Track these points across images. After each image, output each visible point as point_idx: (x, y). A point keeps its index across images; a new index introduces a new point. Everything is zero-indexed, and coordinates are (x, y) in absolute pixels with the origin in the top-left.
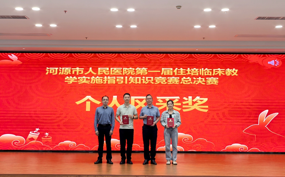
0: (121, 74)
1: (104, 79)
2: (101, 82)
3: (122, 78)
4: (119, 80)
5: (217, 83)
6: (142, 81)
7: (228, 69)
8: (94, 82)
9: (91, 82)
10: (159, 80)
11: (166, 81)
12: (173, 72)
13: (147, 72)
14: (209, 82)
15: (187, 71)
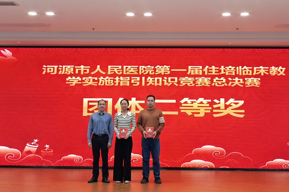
0: (136, 73)
1: (116, 80)
2: (111, 84)
3: (138, 79)
4: (134, 81)
5: (258, 85)
6: (163, 82)
7: (273, 67)
8: (103, 84)
9: (99, 84)
10: (184, 81)
11: (194, 82)
12: (203, 71)
13: (170, 71)
14: (249, 84)
15: (221, 70)
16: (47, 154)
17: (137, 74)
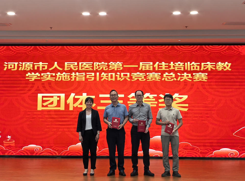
2: (68, 79)
3: (93, 74)
5: (206, 80)
6: (116, 78)
7: (220, 63)
8: (60, 80)
9: (57, 79)
10: (136, 76)
12: (153, 67)
13: (122, 67)
14: (197, 79)
15: (170, 66)
16: (9, 144)
17: (92, 70)
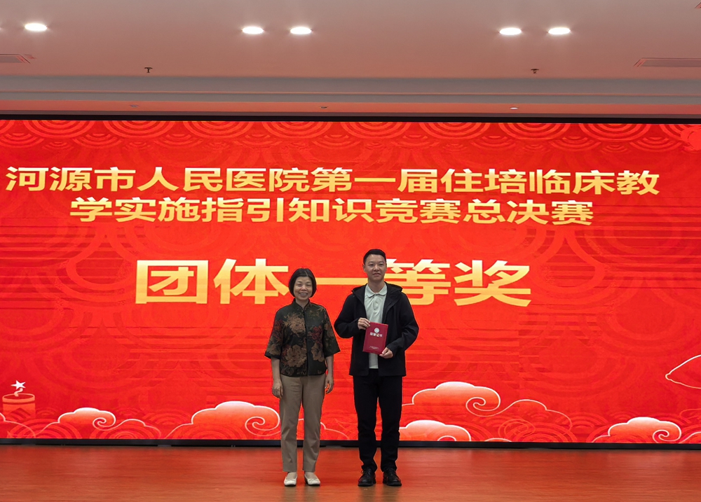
0: (260, 188)
1: (205, 207)
2: (193, 217)
3: (267, 203)
4: (256, 209)
5: (588, 220)
8: (171, 218)
10: (390, 208)
12: (439, 182)
13: (350, 184)
14: (562, 218)
15: (488, 179)
16: (18, 407)
17: (264, 189)
